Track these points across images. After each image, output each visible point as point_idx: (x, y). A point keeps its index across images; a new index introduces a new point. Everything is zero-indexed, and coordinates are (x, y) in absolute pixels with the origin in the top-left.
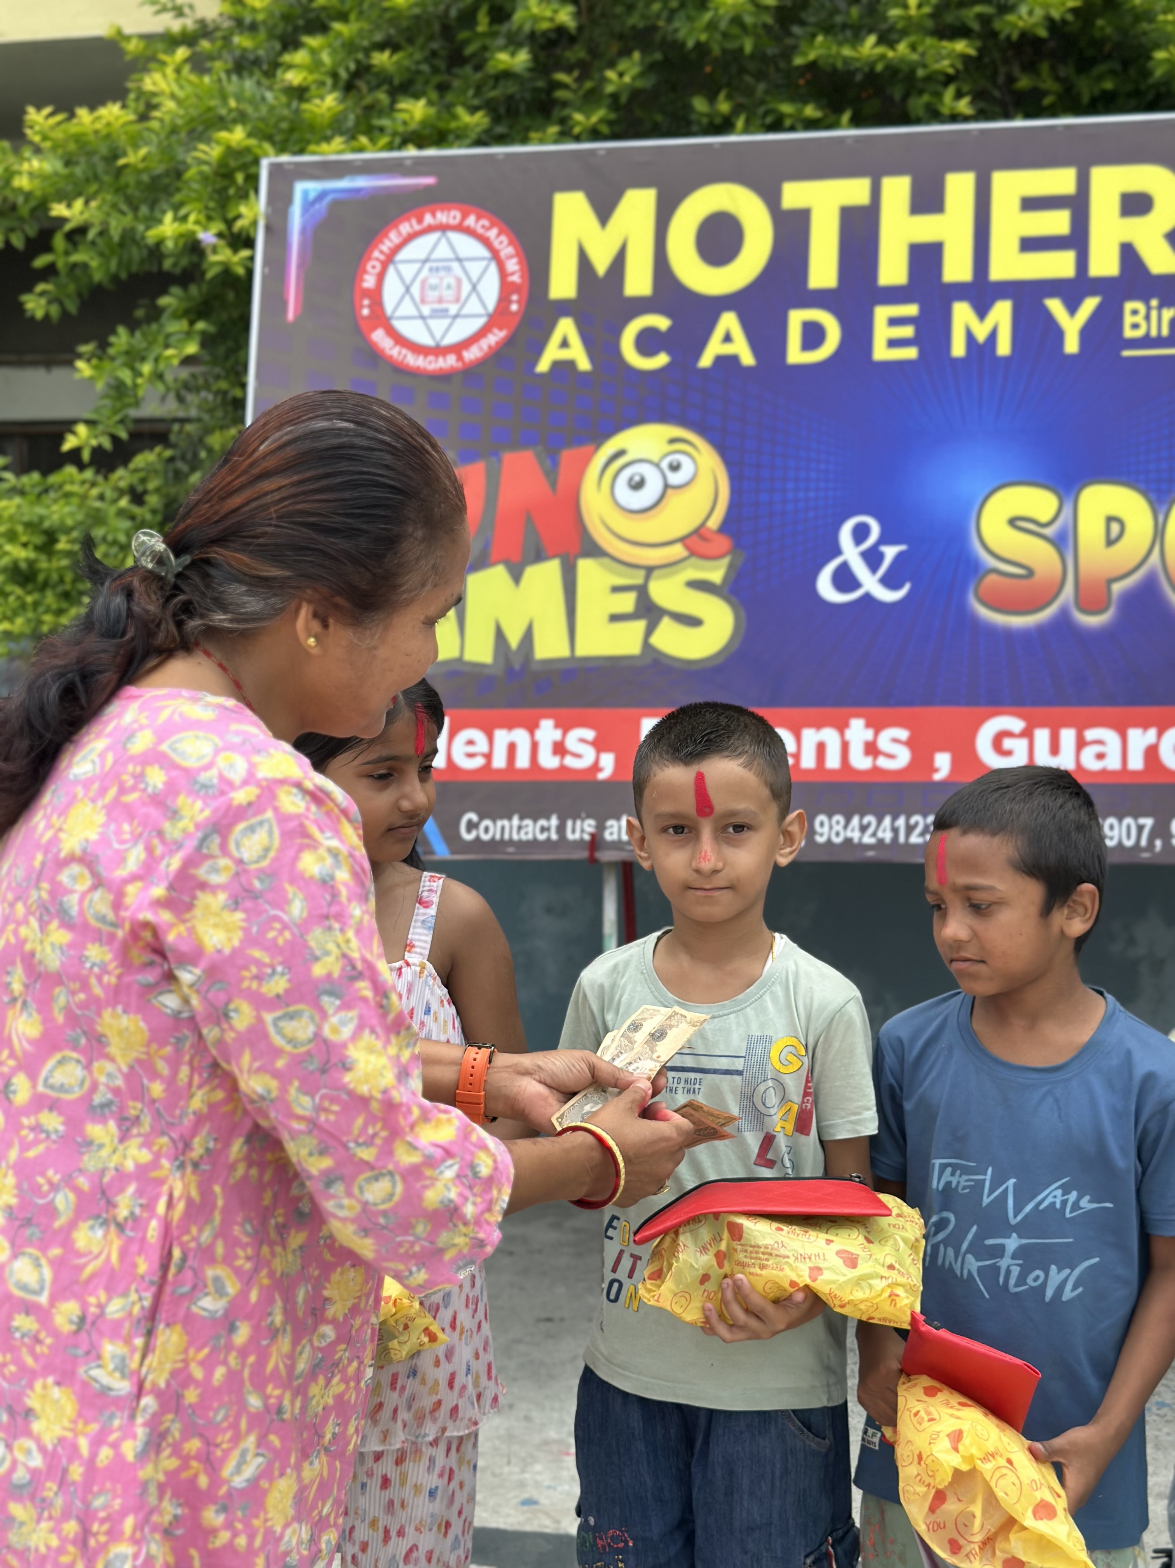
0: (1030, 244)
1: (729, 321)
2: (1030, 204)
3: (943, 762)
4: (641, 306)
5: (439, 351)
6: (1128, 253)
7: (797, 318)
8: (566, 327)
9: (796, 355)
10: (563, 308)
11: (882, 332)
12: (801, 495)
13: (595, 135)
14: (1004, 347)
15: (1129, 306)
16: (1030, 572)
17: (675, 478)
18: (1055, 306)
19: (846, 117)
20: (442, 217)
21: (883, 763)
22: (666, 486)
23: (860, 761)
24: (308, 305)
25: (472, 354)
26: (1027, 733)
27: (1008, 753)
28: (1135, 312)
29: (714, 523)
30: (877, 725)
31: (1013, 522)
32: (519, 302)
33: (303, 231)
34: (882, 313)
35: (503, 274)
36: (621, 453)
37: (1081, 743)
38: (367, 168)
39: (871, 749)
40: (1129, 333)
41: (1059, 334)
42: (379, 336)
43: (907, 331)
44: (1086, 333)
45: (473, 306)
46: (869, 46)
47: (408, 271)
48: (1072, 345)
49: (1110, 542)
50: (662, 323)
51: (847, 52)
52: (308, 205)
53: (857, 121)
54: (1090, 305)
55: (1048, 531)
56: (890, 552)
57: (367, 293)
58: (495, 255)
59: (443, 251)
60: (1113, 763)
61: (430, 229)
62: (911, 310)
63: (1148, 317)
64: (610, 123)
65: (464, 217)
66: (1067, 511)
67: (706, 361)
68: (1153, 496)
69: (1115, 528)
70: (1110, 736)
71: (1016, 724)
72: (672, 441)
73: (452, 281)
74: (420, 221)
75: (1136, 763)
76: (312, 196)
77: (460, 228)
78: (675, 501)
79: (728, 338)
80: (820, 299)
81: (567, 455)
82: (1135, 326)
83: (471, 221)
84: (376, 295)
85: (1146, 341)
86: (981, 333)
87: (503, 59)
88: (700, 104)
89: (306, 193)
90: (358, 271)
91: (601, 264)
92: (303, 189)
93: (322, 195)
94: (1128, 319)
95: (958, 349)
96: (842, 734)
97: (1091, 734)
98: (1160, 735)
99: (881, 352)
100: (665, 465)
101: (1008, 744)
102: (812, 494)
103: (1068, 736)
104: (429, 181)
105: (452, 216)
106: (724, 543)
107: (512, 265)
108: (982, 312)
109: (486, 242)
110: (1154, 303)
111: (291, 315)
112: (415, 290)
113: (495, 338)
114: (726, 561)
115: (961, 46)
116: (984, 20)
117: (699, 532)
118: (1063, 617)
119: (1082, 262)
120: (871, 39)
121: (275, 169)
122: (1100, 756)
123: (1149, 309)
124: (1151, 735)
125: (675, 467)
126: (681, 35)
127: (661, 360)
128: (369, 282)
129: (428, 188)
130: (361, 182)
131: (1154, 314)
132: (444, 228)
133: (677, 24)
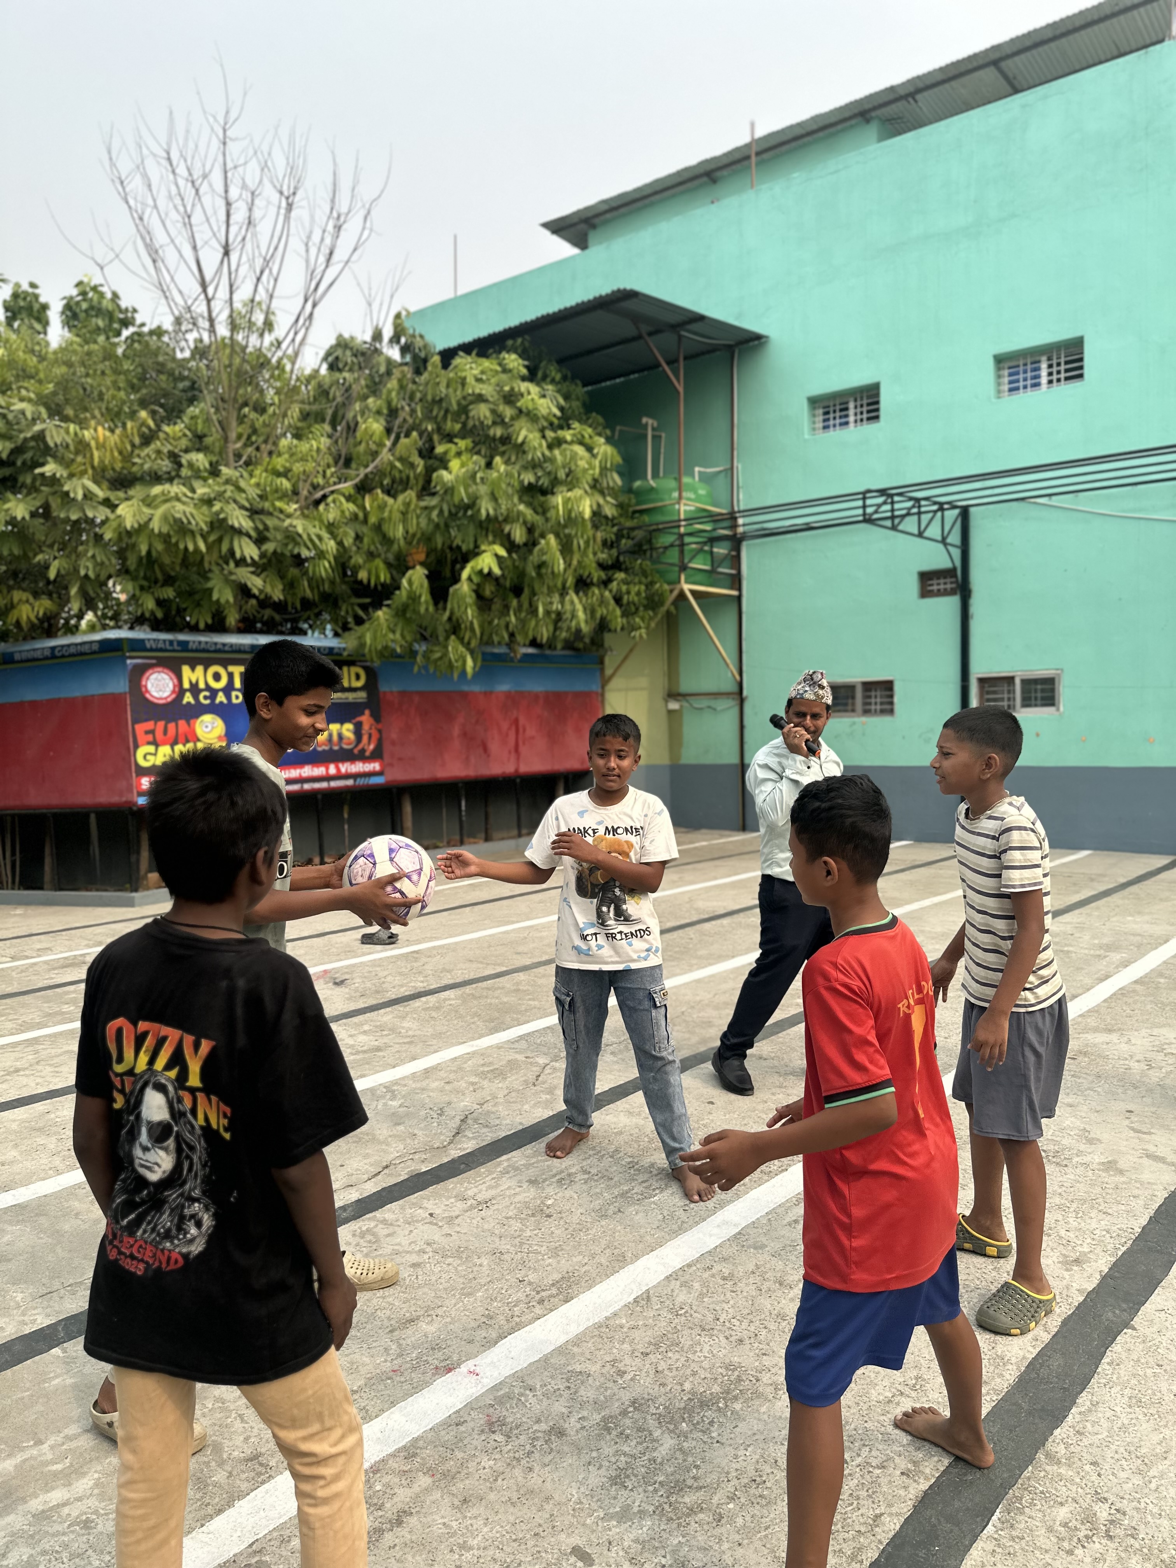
1: (221, 694)
4: (202, 690)
5: (161, 699)
7: (234, 694)
8: (188, 694)
9: (234, 701)
10: (187, 690)
20: (158, 669)
25: (169, 700)
32: (177, 689)
35: (174, 683)
42: (148, 696)
45: (168, 689)
47: (152, 681)
50: (207, 694)
57: (143, 685)
58: (171, 678)
59: (159, 677)
61: (156, 671)
65: (163, 669)
67: (217, 702)
72: (213, 718)
73: (162, 684)
74: (154, 670)
77: (163, 672)
79: (221, 697)
81: (192, 721)
83: (165, 670)
84: (146, 686)
91: (194, 681)
98: (301, 770)
105: (161, 668)
107: (175, 681)
109: (169, 675)
112: (154, 685)
113: (174, 696)
127: (208, 701)
128: (143, 683)
129: (154, 662)
130: (139, 661)
132: (159, 671)
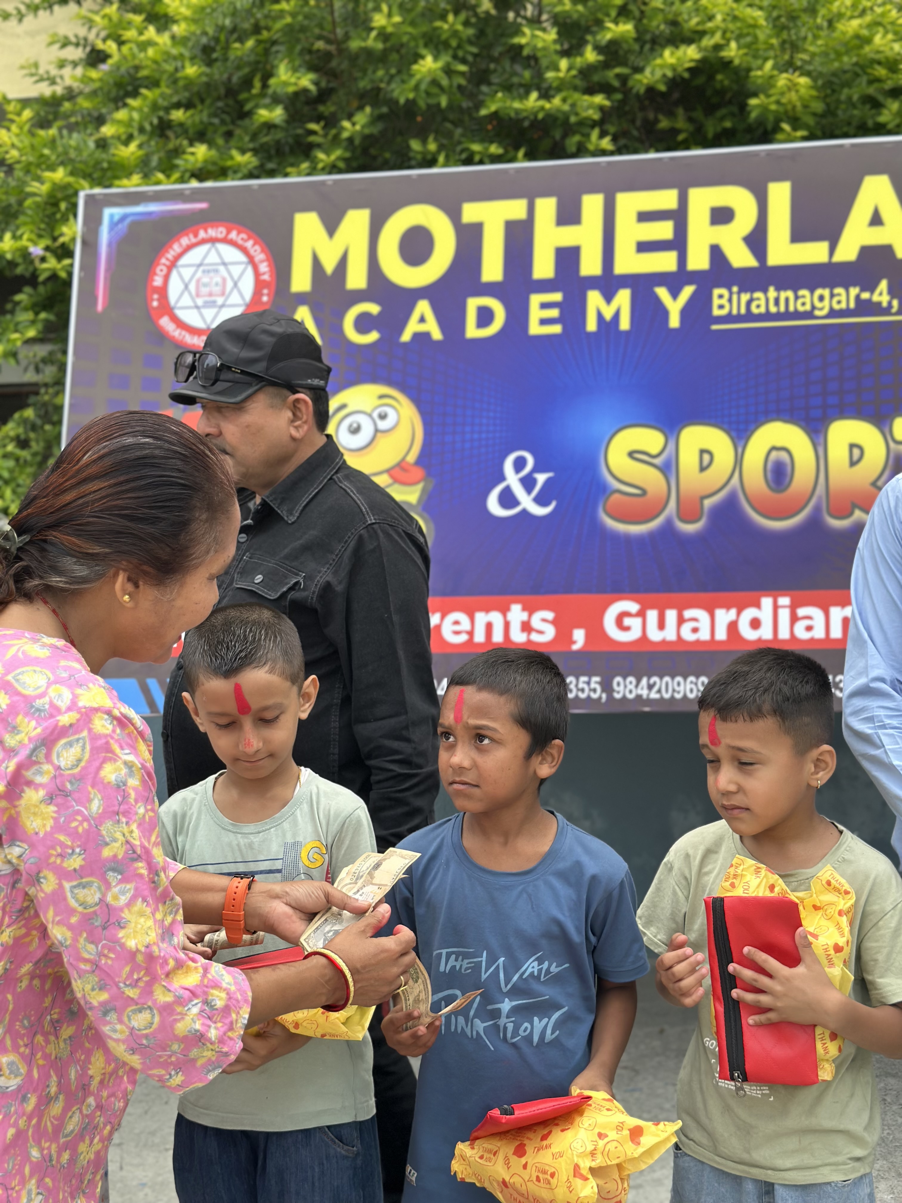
0: (644, 247)
1: (423, 307)
2: (644, 217)
3: (579, 636)
4: (358, 296)
6: (716, 252)
7: (473, 304)
8: (303, 313)
9: (472, 331)
10: (301, 299)
11: (535, 314)
12: (476, 436)
13: (333, 169)
14: (625, 324)
15: (716, 292)
16: (644, 492)
17: (383, 425)
18: (662, 293)
19: (521, 153)
20: (212, 233)
21: (535, 637)
22: (377, 431)
23: (518, 637)
24: (112, 301)
26: (641, 614)
27: (627, 629)
28: (721, 296)
29: (412, 458)
30: (530, 609)
31: (631, 454)
32: (268, 295)
33: (110, 245)
34: (536, 300)
35: (257, 274)
36: (343, 407)
37: (681, 621)
38: (157, 197)
39: (526, 627)
40: (716, 312)
41: (665, 313)
42: (165, 322)
43: (554, 313)
44: (685, 313)
45: (235, 299)
46: (533, 100)
47: (187, 273)
48: (674, 322)
49: (703, 469)
50: (374, 309)
51: (517, 105)
52: (113, 225)
53: (531, 156)
54: (688, 291)
55: (657, 461)
56: (541, 478)
57: (157, 290)
58: (251, 260)
59: (213, 258)
60: (704, 635)
61: (203, 241)
62: (557, 297)
63: (730, 300)
64: (345, 160)
65: (229, 232)
66: (671, 446)
67: (406, 337)
68: (734, 434)
69: (706, 457)
70: (702, 615)
71: (633, 607)
72: (381, 397)
73: (218, 279)
74: (196, 235)
75: (721, 635)
76: (116, 218)
77: (226, 241)
78: (383, 442)
79: (422, 320)
80: (490, 290)
82: (721, 307)
83: (233, 235)
84: (163, 291)
85: (729, 318)
86: (608, 313)
87: (264, 114)
88: (415, 145)
89: (112, 216)
90: (150, 273)
91: (329, 266)
92: (110, 213)
93: (123, 218)
94: (716, 302)
95: (591, 325)
96: (505, 616)
97: (688, 614)
98: (739, 614)
99: (535, 329)
100: (375, 415)
101: (627, 621)
102: (484, 436)
103: (671, 615)
104: (203, 205)
105: (219, 232)
106: (419, 472)
107: (264, 268)
108: (609, 298)
109: (244, 250)
110: (735, 289)
111: (100, 307)
112: (192, 287)
114: (420, 487)
115: (599, 99)
116: (624, 79)
117: (401, 465)
118: (669, 525)
119: (682, 260)
120: (534, 95)
121: (90, 199)
122: (695, 630)
123: (731, 293)
124: (732, 614)
125: (383, 417)
126: (395, 94)
127: (373, 336)
128: (158, 281)
129: (202, 211)
130: (153, 207)
131: (735, 298)
132: (213, 241)
133: (393, 86)
